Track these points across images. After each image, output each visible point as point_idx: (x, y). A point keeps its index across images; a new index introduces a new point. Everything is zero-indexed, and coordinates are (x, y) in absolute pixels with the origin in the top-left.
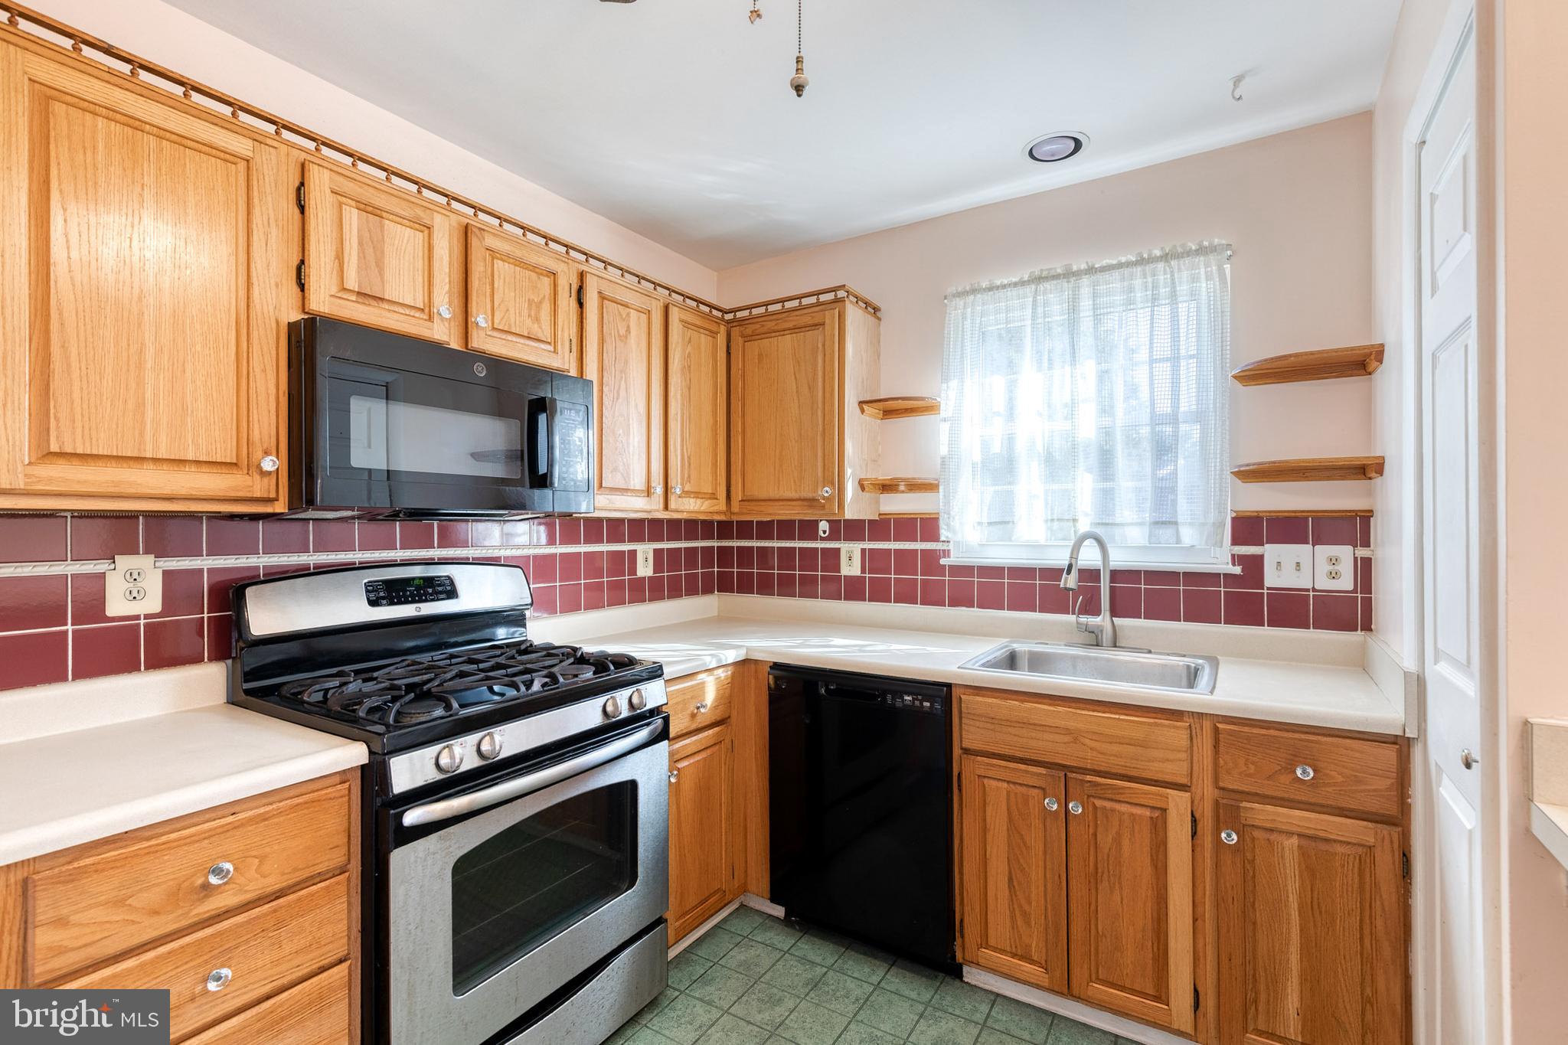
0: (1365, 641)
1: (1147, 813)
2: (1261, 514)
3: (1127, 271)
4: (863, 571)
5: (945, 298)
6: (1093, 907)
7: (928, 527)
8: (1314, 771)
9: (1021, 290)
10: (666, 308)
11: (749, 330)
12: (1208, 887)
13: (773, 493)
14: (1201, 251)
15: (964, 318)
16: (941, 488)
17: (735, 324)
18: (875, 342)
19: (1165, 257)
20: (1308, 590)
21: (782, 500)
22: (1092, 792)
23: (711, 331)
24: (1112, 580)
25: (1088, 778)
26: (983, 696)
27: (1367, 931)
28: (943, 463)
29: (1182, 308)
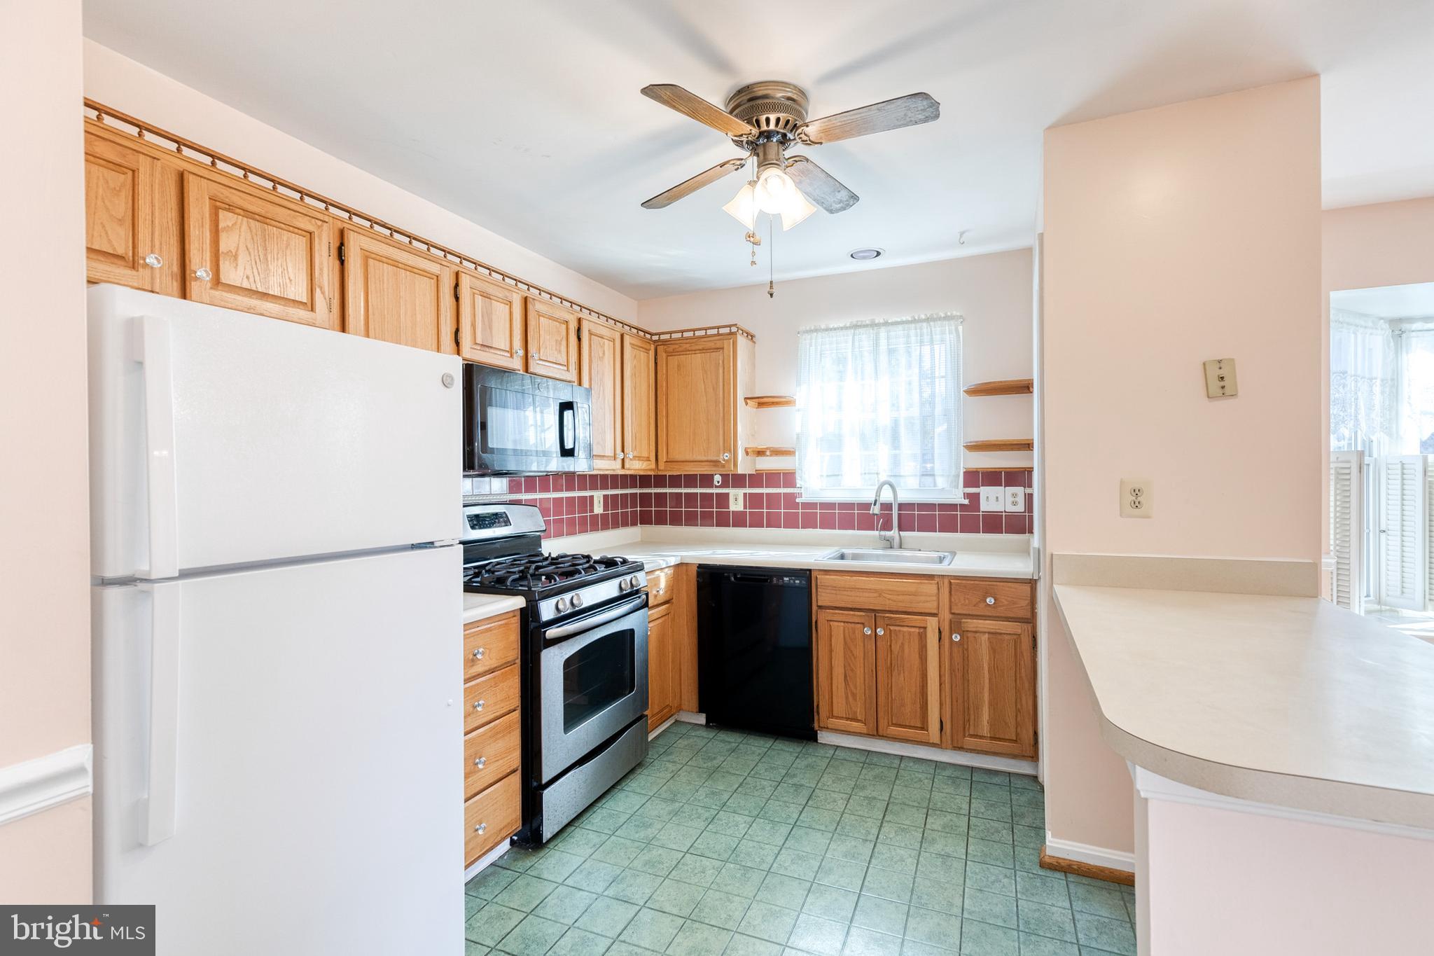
0: (1029, 539)
1: (917, 630)
2: (979, 470)
3: (906, 326)
4: (745, 507)
5: (798, 333)
6: (890, 686)
7: (788, 478)
8: (995, 600)
9: (845, 332)
10: (622, 336)
11: (671, 348)
12: (947, 667)
13: (688, 457)
14: (946, 318)
15: (811, 345)
16: (797, 453)
17: (659, 343)
18: (752, 356)
19: (928, 320)
20: (1002, 512)
21: (695, 461)
22: (888, 622)
23: (646, 349)
24: (900, 509)
25: (887, 615)
26: (830, 575)
27: (1018, 676)
28: (798, 438)
29: (936, 347)
